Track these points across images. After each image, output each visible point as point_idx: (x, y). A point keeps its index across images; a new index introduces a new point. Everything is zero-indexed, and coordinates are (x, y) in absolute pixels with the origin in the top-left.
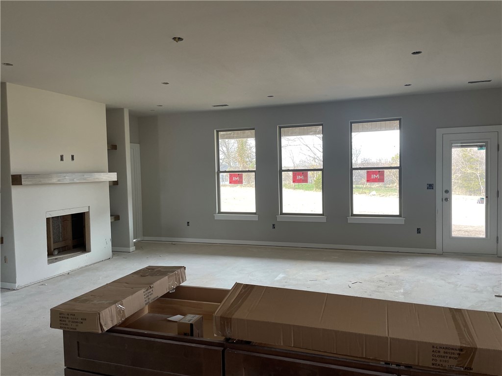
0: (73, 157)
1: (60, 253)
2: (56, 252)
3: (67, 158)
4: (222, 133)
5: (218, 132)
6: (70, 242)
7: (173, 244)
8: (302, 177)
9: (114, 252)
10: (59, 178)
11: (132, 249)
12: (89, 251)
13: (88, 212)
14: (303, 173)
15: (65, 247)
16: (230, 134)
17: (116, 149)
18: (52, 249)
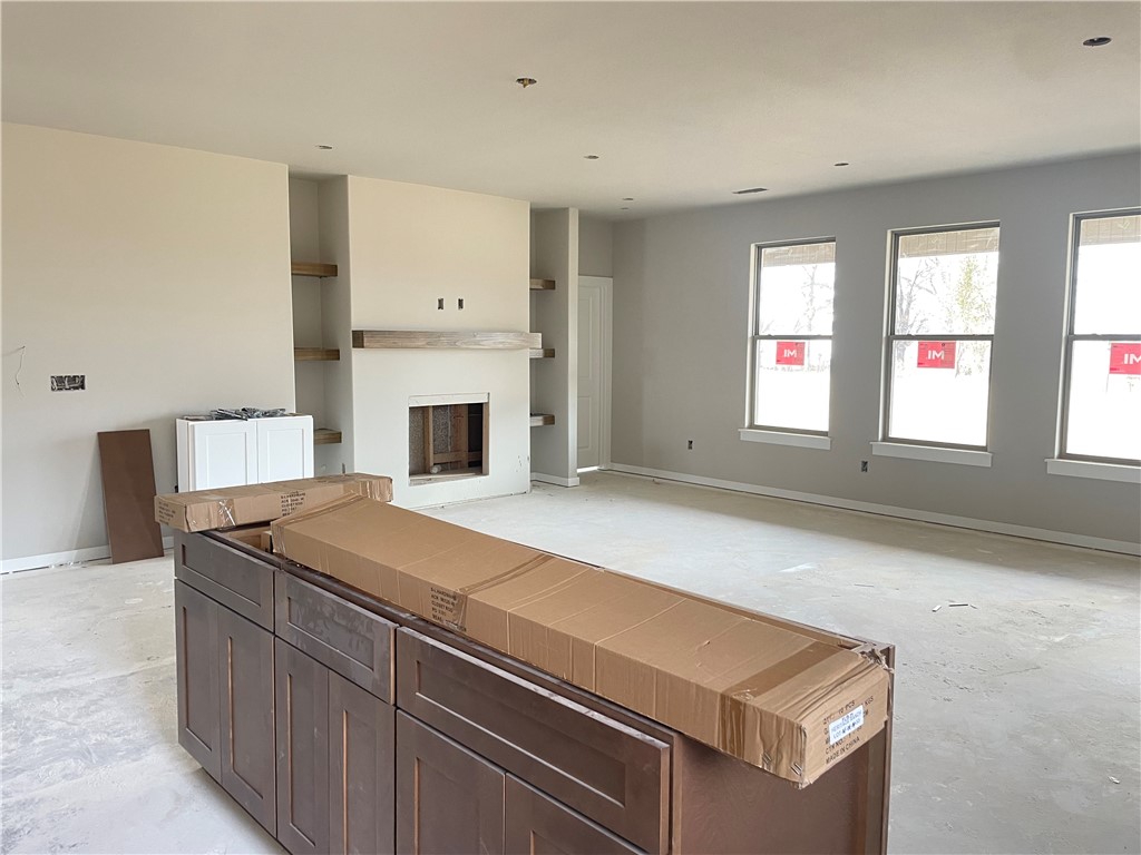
0: (461, 302)
1: (442, 471)
2: (435, 470)
3: (451, 304)
4: (769, 250)
5: (759, 248)
6: (464, 456)
7: (657, 482)
8: (941, 355)
9: (535, 483)
10: (429, 340)
11: (573, 481)
12: (487, 474)
13: (488, 403)
14: (943, 345)
15: (457, 462)
16: (787, 252)
17: (554, 288)
18: (432, 464)
